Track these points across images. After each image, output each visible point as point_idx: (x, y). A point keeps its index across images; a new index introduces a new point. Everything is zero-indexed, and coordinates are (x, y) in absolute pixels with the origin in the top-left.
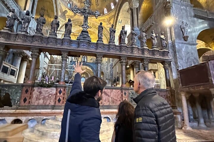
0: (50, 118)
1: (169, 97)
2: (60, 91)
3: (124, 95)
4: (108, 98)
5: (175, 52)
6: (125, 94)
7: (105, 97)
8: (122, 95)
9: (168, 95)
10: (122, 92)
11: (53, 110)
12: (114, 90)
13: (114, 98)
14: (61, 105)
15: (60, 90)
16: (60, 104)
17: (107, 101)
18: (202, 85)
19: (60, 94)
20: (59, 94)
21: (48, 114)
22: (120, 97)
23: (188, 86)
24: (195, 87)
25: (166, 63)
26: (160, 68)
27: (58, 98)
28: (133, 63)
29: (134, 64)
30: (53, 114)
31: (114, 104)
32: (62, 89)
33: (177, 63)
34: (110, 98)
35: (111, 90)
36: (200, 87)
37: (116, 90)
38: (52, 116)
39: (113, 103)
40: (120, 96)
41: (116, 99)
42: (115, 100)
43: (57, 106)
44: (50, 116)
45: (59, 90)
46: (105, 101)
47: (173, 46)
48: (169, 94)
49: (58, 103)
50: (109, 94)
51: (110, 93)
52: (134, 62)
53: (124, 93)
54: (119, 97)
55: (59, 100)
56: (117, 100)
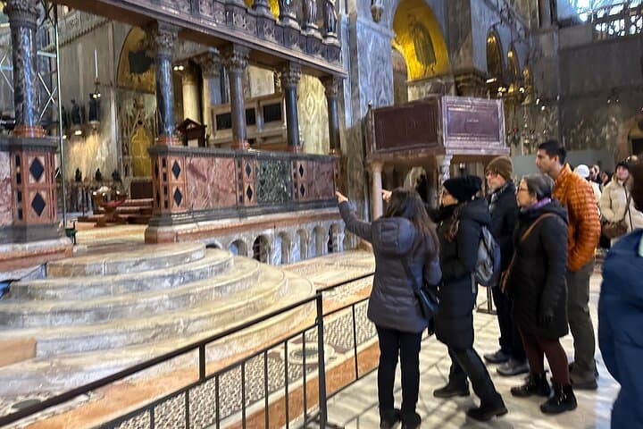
0: (23, 275)
1: (337, 176)
2: (33, 163)
3: (245, 175)
4: (201, 187)
5: (353, 51)
6: (248, 170)
7: (194, 182)
8: (240, 176)
9: (335, 172)
10: (239, 166)
11: (27, 246)
12: (217, 160)
13: (218, 187)
14: (47, 221)
15: (36, 162)
16: (44, 219)
17: (200, 197)
18: (422, 147)
19: (37, 177)
20: (32, 181)
21: (10, 263)
22: (235, 182)
23: (391, 149)
24: (410, 152)
25: (334, 82)
26: (306, 90)
27: (32, 195)
28: (198, 56)
29: (202, 60)
30: (31, 260)
31: (220, 204)
32: (42, 160)
33: (357, 85)
34: (209, 187)
35: (210, 159)
36: (420, 152)
37: (222, 160)
38: (31, 265)
39: (218, 200)
40: (235, 177)
41: (225, 187)
42: (222, 190)
43: (34, 227)
44: (23, 267)
45: (30, 162)
46: (195, 197)
47: (351, 32)
48: (337, 168)
49: (33, 216)
50: (205, 173)
51: (208, 170)
52: (206, 53)
53: (245, 168)
54: (232, 182)
55: (38, 204)
56: (226, 191)
